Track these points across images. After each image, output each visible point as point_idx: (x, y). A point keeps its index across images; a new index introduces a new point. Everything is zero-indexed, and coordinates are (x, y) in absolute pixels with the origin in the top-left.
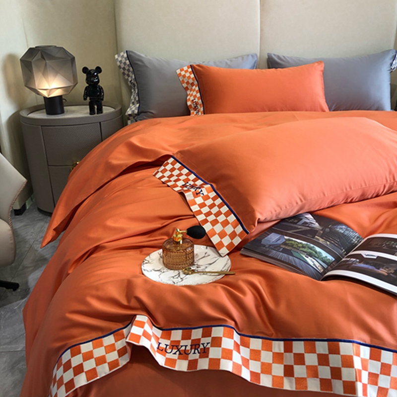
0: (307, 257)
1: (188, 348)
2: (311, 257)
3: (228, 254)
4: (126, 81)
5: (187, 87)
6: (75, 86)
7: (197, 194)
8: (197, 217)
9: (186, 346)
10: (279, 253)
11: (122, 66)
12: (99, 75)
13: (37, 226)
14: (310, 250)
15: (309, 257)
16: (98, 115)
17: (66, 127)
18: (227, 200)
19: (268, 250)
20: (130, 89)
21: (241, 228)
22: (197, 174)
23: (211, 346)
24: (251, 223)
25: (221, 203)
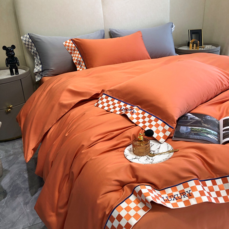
0: (208, 135)
1: (179, 195)
3: (165, 141)
5: (71, 52)
7: (132, 113)
8: (139, 125)
9: (177, 195)
10: (194, 136)
14: (206, 131)
18: (152, 113)
19: (188, 136)
20: (33, 57)
21: (168, 126)
22: (125, 102)
23: (193, 191)
24: (173, 123)
25: (149, 115)
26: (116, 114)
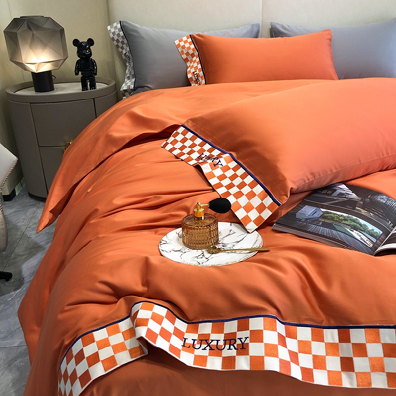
0: (353, 231)
1: (221, 343)
2: (356, 230)
3: (257, 230)
4: (120, 54)
5: (187, 59)
6: (65, 60)
7: (215, 166)
8: (218, 190)
9: (218, 341)
10: (320, 227)
11: (116, 37)
12: (91, 47)
13: (29, 212)
14: (353, 223)
15: (355, 231)
16: (90, 91)
17: (57, 104)
18: (250, 169)
19: (305, 226)
20: (124, 63)
21: (271, 199)
23: (251, 341)
24: (283, 193)
25: (244, 173)
26: (188, 164)
